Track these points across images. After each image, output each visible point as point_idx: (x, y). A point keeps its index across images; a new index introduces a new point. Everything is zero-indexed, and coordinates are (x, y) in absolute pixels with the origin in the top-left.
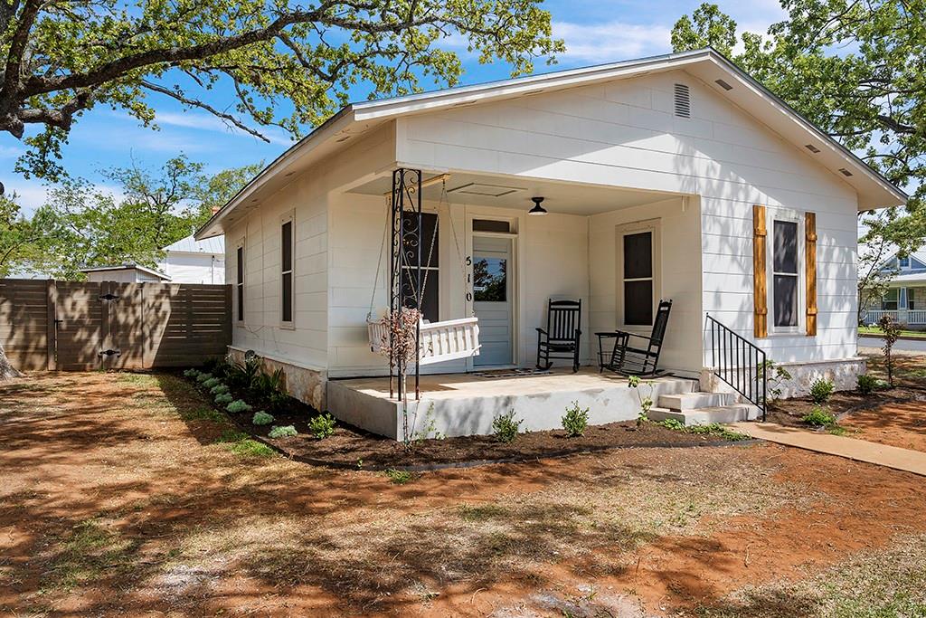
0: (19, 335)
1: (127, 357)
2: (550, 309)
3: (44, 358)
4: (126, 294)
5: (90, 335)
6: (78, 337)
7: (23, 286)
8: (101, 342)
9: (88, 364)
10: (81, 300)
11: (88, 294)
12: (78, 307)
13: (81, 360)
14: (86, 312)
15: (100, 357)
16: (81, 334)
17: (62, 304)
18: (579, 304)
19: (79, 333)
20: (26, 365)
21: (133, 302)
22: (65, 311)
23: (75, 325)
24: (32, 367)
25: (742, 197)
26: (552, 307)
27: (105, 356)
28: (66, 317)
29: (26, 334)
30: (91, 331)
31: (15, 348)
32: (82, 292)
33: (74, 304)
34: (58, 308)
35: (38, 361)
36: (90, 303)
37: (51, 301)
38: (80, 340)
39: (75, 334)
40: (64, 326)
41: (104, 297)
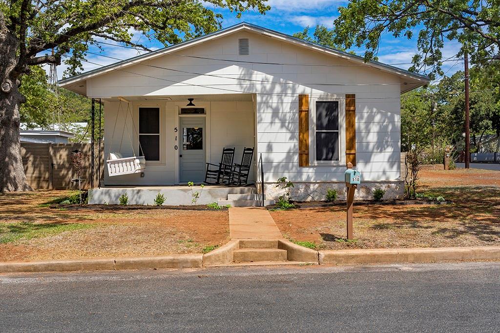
0: (37, 172)
1: (86, 184)
2: (223, 153)
3: (48, 183)
4: (85, 150)
5: (68, 172)
6: (63, 172)
7: (38, 147)
8: (73, 175)
9: (67, 187)
10: (64, 153)
11: (67, 150)
12: (62, 157)
13: (64, 185)
14: (66, 160)
15: (73, 183)
16: (64, 172)
17: (55, 156)
18: (234, 150)
19: (63, 170)
20: (39, 187)
21: (88, 154)
22: (56, 159)
23: (61, 167)
24: (42, 188)
25: (289, 92)
26: (225, 152)
27: (75, 183)
28: (57, 162)
29: (40, 171)
30: (68, 170)
31: (36, 178)
32: (64, 150)
33: (61, 156)
34: (54, 158)
35: (45, 185)
36: (68, 155)
37: (50, 154)
38: (63, 175)
39: (61, 171)
40: (56, 167)
41: (74, 151)
